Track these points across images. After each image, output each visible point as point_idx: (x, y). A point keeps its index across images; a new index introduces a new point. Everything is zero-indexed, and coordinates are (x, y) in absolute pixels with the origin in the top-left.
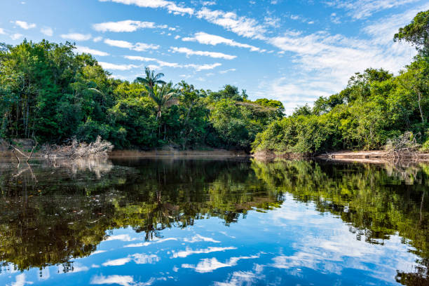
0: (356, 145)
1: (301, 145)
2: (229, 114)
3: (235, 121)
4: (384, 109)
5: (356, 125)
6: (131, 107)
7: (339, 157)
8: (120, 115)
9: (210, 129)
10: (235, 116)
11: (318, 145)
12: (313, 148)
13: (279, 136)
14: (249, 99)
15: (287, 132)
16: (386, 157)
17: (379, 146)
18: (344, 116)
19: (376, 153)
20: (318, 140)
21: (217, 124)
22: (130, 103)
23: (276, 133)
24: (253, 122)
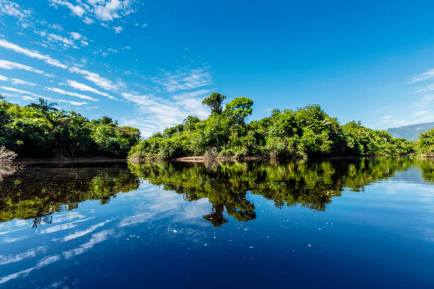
0: (189, 153)
1: (161, 153)
2: (107, 134)
3: (111, 139)
4: (204, 136)
5: (189, 144)
6: (27, 125)
7: (182, 159)
8: (17, 130)
9: (92, 143)
10: (110, 135)
11: (171, 154)
12: (168, 155)
13: (148, 149)
14: (118, 126)
15: (153, 146)
16: (204, 159)
17: (200, 154)
18: (183, 139)
19: (200, 157)
20: (171, 151)
21: (98, 140)
22: (26, 122)
23: (145, 147)
24: (123, 140)
